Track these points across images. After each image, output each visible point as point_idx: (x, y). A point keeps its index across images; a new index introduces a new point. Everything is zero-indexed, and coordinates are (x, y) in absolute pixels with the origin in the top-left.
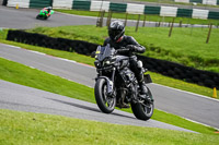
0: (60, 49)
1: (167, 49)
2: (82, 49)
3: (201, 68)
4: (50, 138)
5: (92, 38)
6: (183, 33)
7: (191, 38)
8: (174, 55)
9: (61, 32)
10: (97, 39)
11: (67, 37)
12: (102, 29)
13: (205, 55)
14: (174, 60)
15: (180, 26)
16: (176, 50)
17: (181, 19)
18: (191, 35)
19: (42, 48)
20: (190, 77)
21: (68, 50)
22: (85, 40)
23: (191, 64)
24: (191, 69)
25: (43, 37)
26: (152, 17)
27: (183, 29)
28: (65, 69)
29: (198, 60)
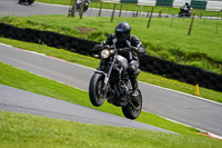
0: (28, 41)
1: (145, 41)
2: (52, 41)
3: (182, 63)
4: (16, 139)
5: (63, 29)
6: (163, 24)
7: (172, 30)
8: (153, 49)
9: (29, 22)
10: (69, 30)
11: (36, 27)
12: (74, 19)
13: (187, 48)
14: (153, 54)
15: (160, 16)
16: (155, 42)
17: (161, 8)
18: (171, 26)
19: (8, 40)
20: (171, 73)
21: (37, 42)
22: (56, 31)
23: (172, 58)
24: (171, 63)
25: (10, 27)
26: (130, 6)
27: (163, 19)
28: (33, 63)
29: (179, 53)
